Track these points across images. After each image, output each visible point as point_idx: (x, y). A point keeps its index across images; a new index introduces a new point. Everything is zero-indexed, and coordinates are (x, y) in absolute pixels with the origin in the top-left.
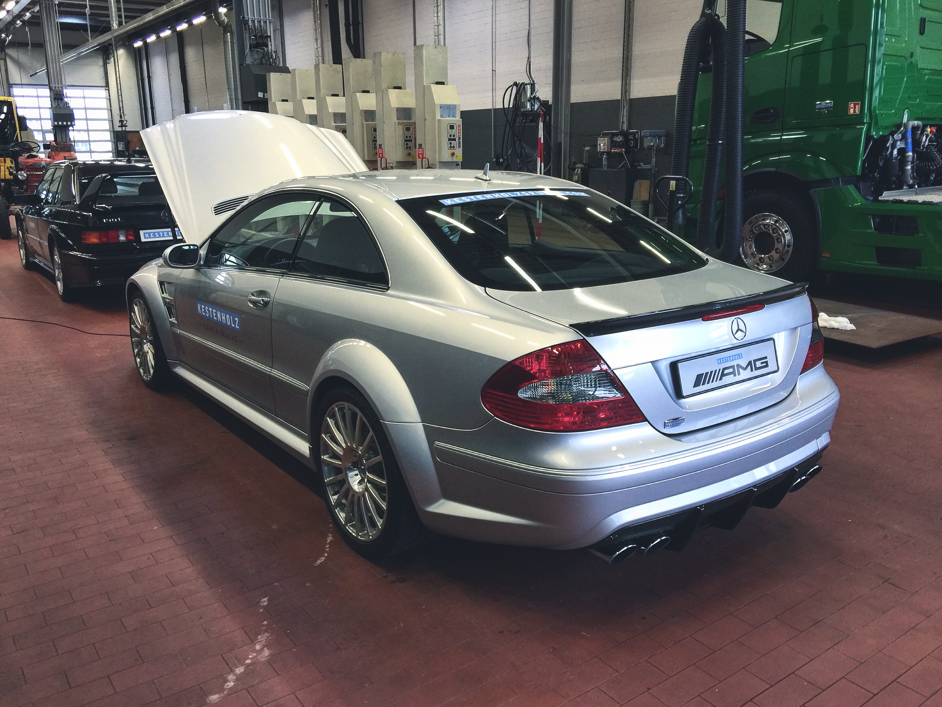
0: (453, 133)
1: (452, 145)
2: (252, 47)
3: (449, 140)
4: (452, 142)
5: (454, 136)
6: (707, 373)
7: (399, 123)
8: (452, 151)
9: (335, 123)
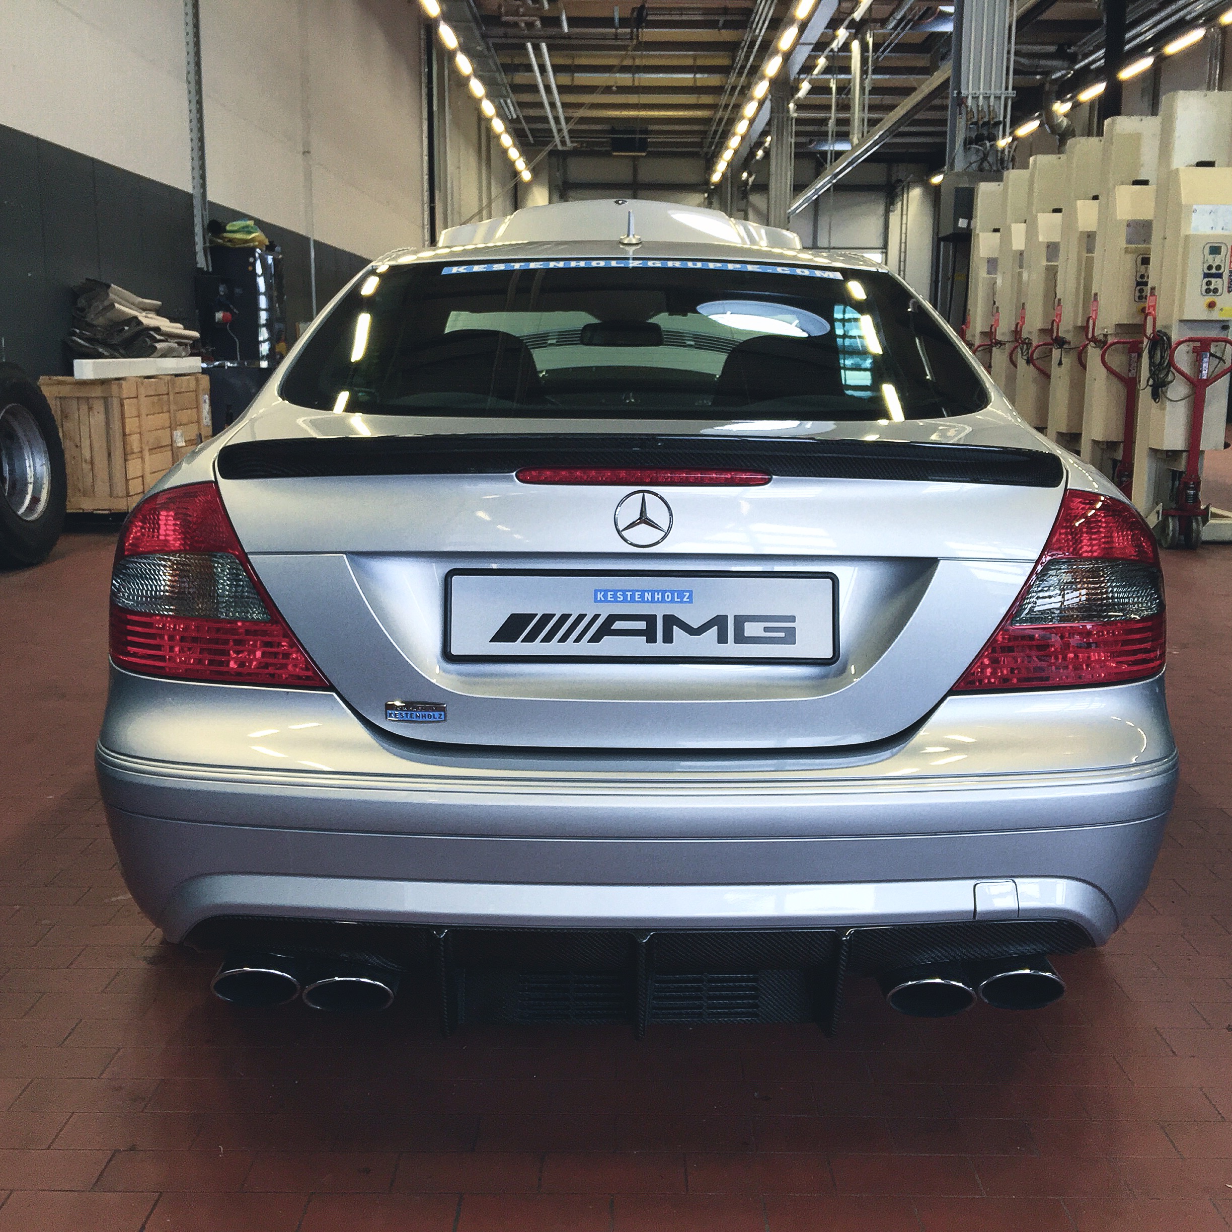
0: (1217, 263)
1: (1212, 287)
2: (968, 143)
3: (1206, 275)
4: (1213, 280)
5: (1218, 268)
6: (547, 618)
7: (1127, 251)
8: (1209, 298)
9: (1048, 260)
